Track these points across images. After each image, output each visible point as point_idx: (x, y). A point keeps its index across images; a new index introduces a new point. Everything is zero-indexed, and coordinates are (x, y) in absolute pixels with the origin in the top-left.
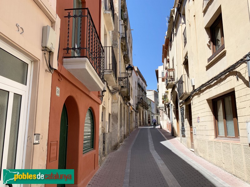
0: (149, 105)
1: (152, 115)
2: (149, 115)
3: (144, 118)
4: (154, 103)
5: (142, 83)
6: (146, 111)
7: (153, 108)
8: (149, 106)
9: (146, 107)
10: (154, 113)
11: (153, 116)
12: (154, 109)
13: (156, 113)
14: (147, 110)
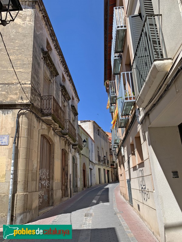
0: (84, 141)
1: (91, 165)
2: (84, 165)
3: (70, 171)
4: (93, 143)
5: (63, 75)
6: (77, 155)
7: (92, 152)
8: (85, 143)
9: (74, 140)
10: (94, 161)
11: (92, 167)
12: (94, 154)
13: (97, 162)
14: (80, 154)
